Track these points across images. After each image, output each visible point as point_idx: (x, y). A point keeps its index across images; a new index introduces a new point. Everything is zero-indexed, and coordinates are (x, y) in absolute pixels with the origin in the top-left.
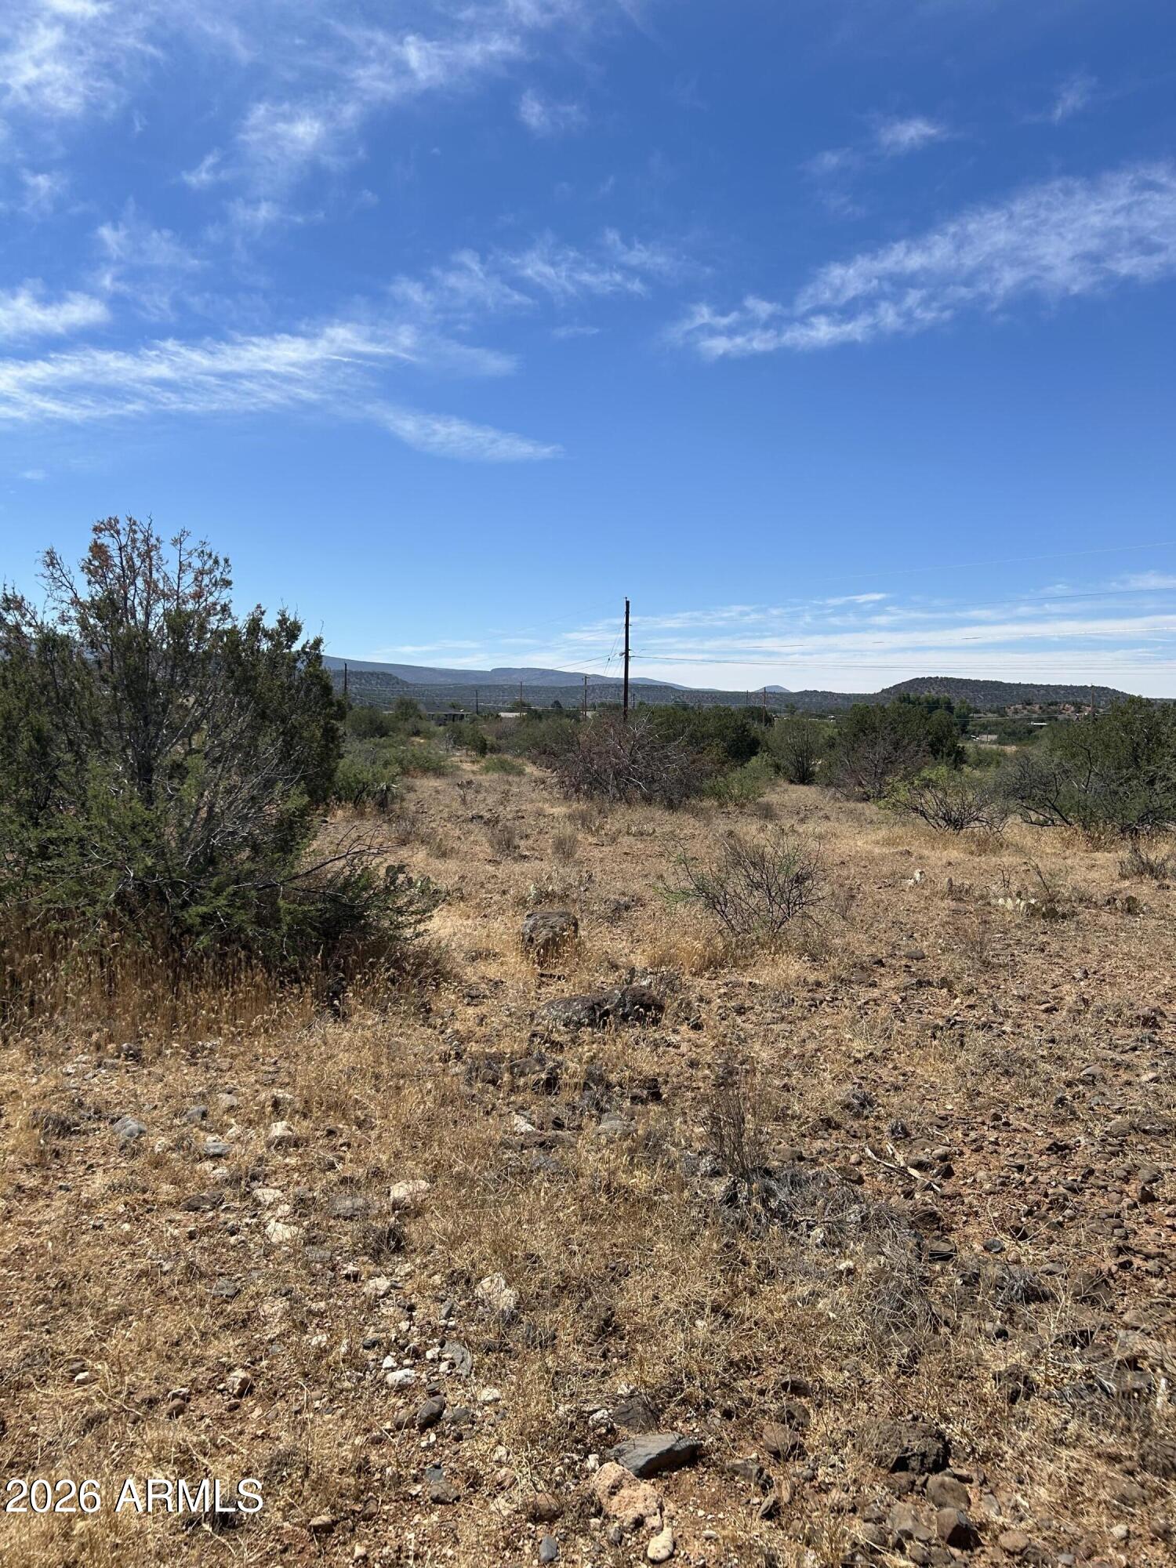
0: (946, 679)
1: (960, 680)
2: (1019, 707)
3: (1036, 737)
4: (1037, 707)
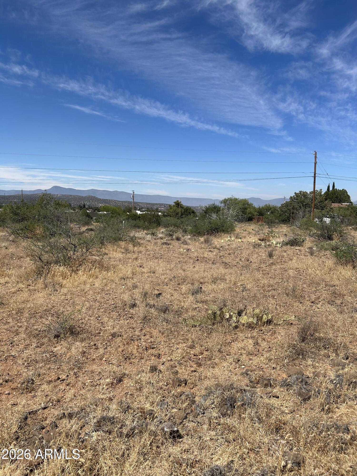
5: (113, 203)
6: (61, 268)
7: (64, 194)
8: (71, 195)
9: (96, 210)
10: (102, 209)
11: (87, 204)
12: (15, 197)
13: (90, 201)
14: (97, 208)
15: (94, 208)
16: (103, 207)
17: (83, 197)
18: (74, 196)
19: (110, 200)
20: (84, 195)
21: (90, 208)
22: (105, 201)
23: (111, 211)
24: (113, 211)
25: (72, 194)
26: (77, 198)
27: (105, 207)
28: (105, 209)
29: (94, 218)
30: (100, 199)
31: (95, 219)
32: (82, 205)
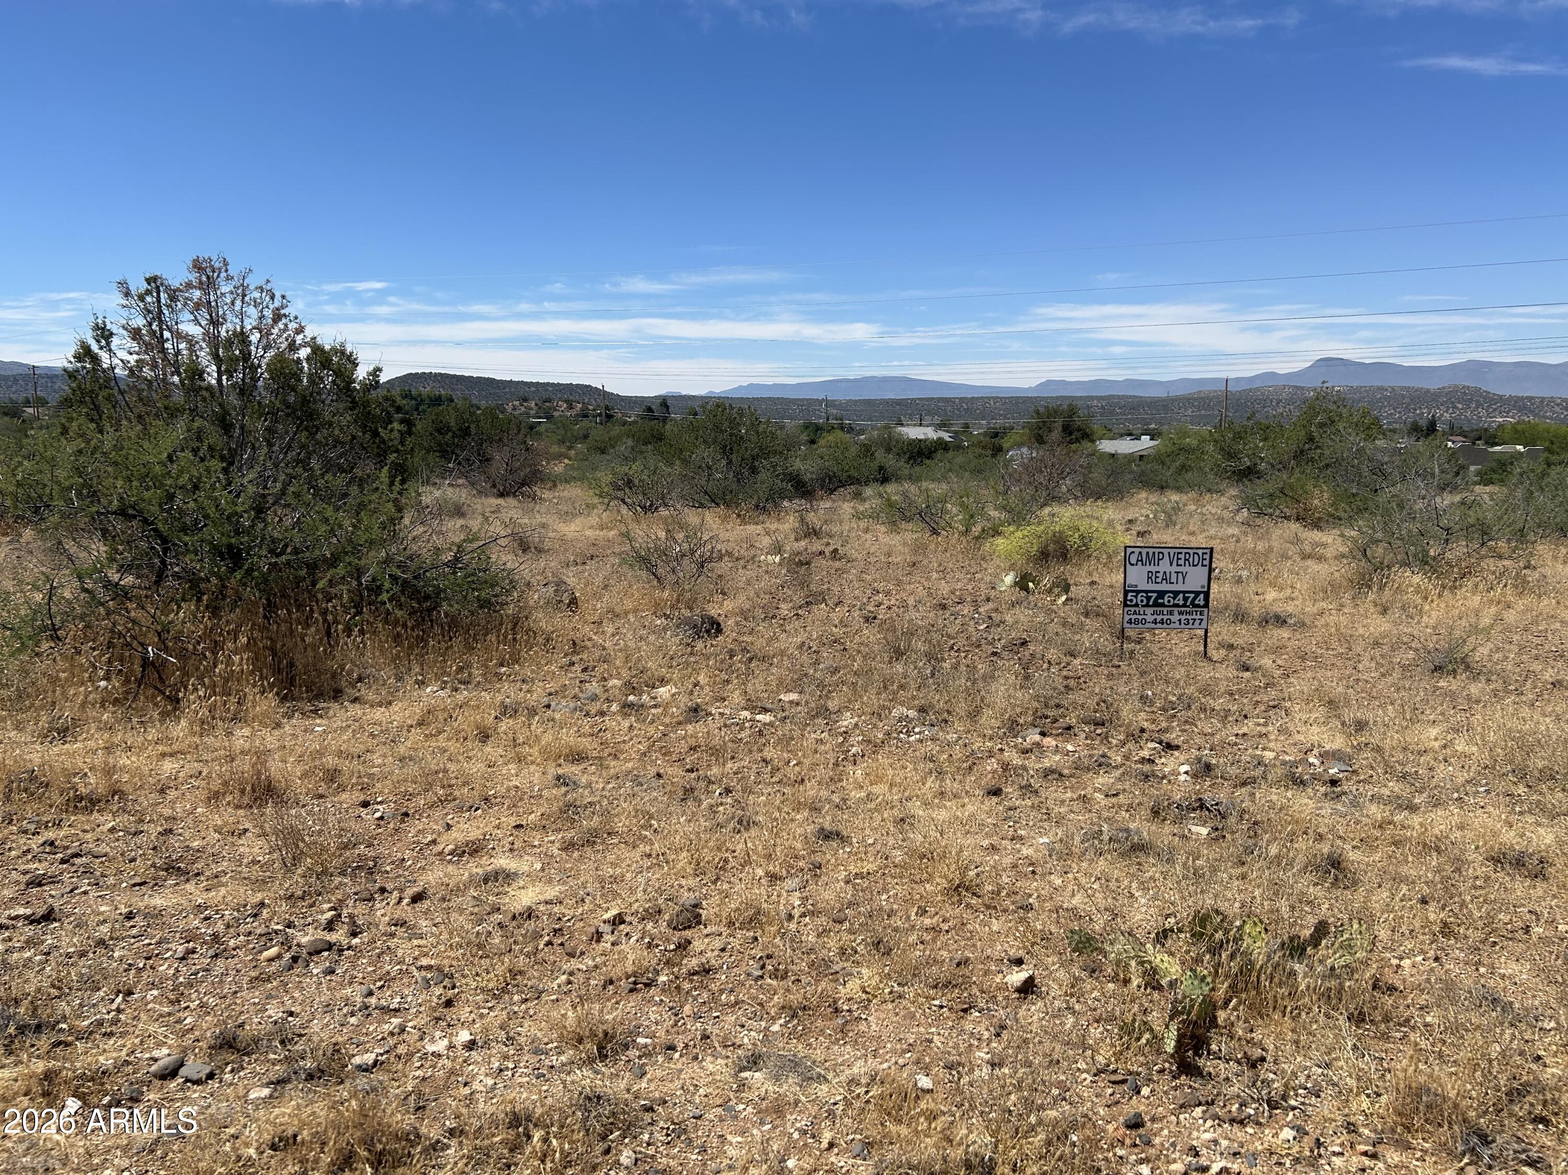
0: (440, 374)
1: (454, 376)
2: (517, 403)
3: (539, 434)
4: (533, 405)
5: (1557, 409)
6: (1416, 579)
7: (1355, 384)
8: (1381, 389)
9: (1480, 439)
10: (1506, 437)
11: (1445, 416)
12: (1187, 401)
13: (1455, 407)
14: (1486, 430)
15: (1472, 431)
16: (1514, 426)
17: (1428, 391)
18: (1393, 389)
19: (1543, 399)
20: (1433, 385)
21: (1453, 430)
22: (1519, 404)
23: (1547, 444)
24: (1552, 443)
25: (1386, 385)
26: (1404, 397)
27: (1519, 427)
28: (1518, 434)
29: (1472, 468)
30: (1501, 397)
31: (1478, 473)
32: (1423, 423)
